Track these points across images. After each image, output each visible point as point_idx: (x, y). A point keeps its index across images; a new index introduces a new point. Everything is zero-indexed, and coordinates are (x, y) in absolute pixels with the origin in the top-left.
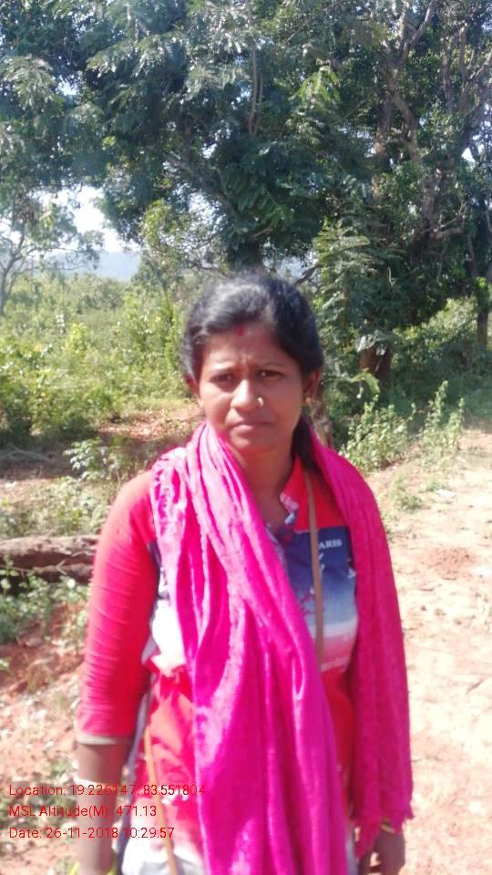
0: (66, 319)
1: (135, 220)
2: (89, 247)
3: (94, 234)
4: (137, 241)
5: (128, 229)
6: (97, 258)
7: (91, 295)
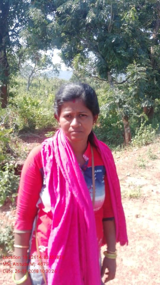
0: (48, 92)
1: (71, 60)
2: (56, 69)
3: (58, 65)
4: (71, 67)
5: (69, 63)
6: (59, 72)
7: (56, 85)
